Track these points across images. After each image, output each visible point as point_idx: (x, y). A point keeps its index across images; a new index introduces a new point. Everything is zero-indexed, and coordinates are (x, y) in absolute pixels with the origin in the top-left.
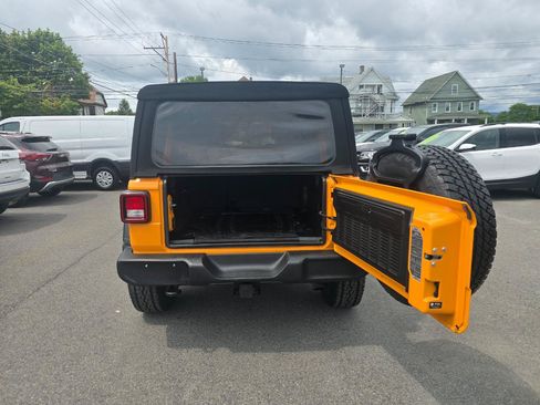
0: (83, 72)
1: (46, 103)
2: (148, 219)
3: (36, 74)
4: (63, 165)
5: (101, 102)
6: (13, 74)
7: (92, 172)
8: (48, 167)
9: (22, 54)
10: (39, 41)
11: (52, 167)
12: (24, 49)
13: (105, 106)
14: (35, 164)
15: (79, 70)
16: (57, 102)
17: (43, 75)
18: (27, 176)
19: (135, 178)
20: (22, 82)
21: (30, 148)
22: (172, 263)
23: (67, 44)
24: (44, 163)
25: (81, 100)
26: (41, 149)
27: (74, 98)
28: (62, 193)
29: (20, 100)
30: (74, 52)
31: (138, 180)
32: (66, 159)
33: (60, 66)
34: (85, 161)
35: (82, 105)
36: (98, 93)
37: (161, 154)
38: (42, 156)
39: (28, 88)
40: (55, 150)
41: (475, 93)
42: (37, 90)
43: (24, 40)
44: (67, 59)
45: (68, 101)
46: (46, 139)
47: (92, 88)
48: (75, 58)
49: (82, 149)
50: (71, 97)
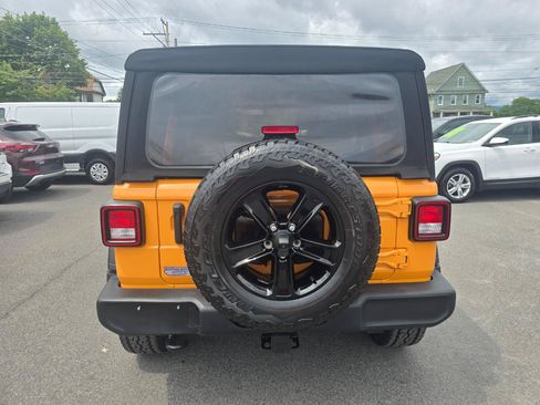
0: (80, 58)
1: (41, 89)
2: (141, 240)
3: (30, 60)
4: (53, 156)
5: (99, 90)
6: (6, 59)
7: (85, 164)
8: (34, 159)
9: (15, 38)
10: (34, 25)
11: (40, 159)
12: (18, 33)
13: (103, 94)
14: (18, 155)
15: (75, 56)
16: (52, 89)
17: (38, 61)
18: (8, 170)
19: (123, 183)
20: (16, 67)
21: (15, 138)
22: (176, 304)
23: (63, 29)
24: (30, 154)
25: (78, 88)
26: (27, 139)
27: (71, 85)
28: (52, 187)
29: (14, 87)
30: (70, 37)
31: (126, 185)
32: (55, 150)
33: (56, 51)
34: (78, 152)
35: (79, 93)
36: (96, 81)
37: (160, 150)
38: (27, 147)
39: (23, 74)
40: (43, 140)
41: (480, 85)
42: (31, 76)
43: (18, 24)
44: (64, 45)
45: (64, 88)
46: (33, 128)
47: (89, 76)
48: (71, 43)
49: (74, 138)
50: (68, 84)
